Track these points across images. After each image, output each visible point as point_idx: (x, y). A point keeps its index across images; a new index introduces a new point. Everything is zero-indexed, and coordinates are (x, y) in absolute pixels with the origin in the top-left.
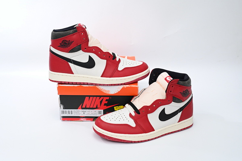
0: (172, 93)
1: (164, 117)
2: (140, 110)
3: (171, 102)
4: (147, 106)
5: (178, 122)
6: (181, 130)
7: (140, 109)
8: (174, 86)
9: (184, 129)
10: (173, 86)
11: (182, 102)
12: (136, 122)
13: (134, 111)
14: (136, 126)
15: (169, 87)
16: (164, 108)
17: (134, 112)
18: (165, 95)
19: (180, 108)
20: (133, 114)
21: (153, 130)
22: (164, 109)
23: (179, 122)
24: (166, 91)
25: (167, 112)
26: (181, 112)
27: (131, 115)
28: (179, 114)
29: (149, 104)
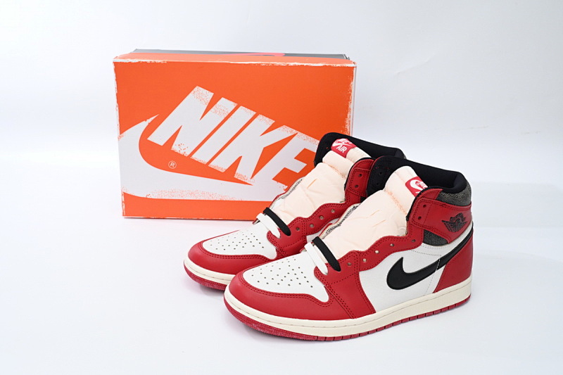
0: (421, 222)
1: (399, 279)
2: (340, 260)
3: (420, 244)
4: (358, 252)
5: (434, 292)
6: (442, 311)
7: (342, 258)
8: (428, 205)
9: (449, 308)
10: (425, 206)
11: (447, 243)
12: (329, 289)
13: (327, 262)
14: (330, 299)
15: (415, 208)
16: (402, 258)
17: (326, 264)
18: (406, 225)
19: (441, 259)
20: (324, 270)
21: (373, 311)
22: (401, 261)
23: (436, 291)
24: (408, 217)
25: (409, 268)
26: (443, 268)
27: (317, 272)
28: (436, 272)
29: (364, 248)
